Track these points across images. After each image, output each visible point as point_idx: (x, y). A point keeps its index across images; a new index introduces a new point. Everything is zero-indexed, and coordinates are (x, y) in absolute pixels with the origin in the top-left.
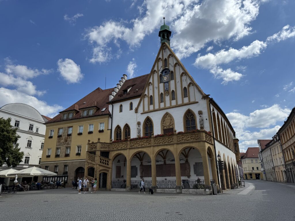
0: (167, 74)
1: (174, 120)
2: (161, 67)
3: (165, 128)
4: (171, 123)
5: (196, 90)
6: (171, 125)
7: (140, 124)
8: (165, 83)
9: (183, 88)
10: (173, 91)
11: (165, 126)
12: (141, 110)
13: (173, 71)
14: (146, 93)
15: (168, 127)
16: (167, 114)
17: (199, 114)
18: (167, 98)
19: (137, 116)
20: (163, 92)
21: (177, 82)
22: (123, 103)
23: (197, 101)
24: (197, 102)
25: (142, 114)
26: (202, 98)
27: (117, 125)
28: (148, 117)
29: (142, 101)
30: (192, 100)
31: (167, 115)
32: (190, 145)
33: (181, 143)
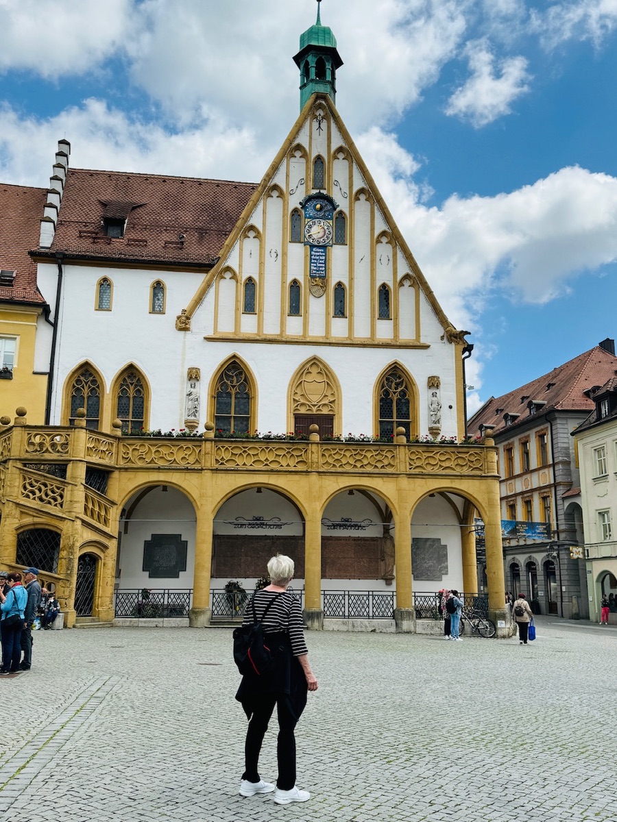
0: (324, 218)
1: (338, 387)
2: (302, 182)
3: (303, 411)
4: (326, 396)
5: (425, 307)
6: (324, 405)
7: (197, 378)
8: (312, 246)
9: (378, 284)
10: (340, 284)
11: (303, 404)
12: (202, 322)
13: (346, 211)
14: (232, 261)
15: (314, 409)
16: (315, 361)
17: (430, 387)
18: (317, 307)
19: (184, 342)
20: (301, 279)
21: (357, 258)
22: (115, 275)
23: (423, 341)
24: (427, 347)
25: (208, 339)
26: (442, 338)
27: (81, 361)
28: (234, 356)
29: (212, 291)
30: (407, 335)
31: (311, 366)
32: (453, 485)
33: (422, 476)
